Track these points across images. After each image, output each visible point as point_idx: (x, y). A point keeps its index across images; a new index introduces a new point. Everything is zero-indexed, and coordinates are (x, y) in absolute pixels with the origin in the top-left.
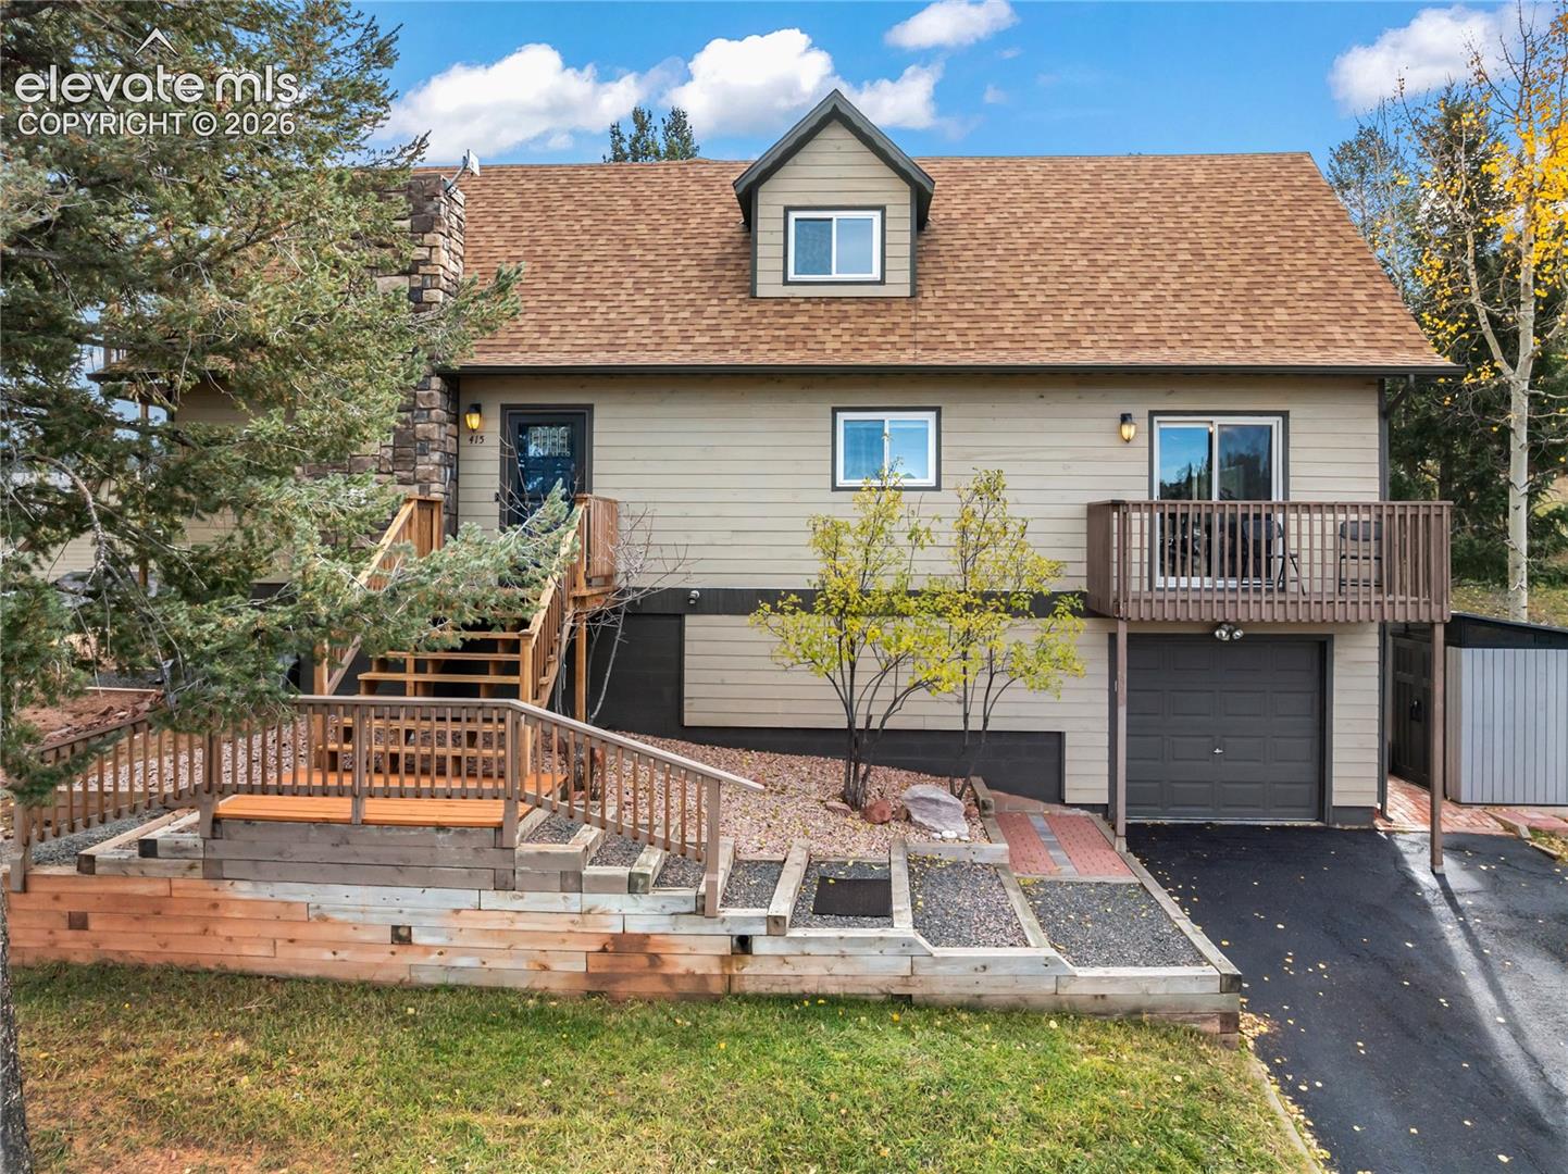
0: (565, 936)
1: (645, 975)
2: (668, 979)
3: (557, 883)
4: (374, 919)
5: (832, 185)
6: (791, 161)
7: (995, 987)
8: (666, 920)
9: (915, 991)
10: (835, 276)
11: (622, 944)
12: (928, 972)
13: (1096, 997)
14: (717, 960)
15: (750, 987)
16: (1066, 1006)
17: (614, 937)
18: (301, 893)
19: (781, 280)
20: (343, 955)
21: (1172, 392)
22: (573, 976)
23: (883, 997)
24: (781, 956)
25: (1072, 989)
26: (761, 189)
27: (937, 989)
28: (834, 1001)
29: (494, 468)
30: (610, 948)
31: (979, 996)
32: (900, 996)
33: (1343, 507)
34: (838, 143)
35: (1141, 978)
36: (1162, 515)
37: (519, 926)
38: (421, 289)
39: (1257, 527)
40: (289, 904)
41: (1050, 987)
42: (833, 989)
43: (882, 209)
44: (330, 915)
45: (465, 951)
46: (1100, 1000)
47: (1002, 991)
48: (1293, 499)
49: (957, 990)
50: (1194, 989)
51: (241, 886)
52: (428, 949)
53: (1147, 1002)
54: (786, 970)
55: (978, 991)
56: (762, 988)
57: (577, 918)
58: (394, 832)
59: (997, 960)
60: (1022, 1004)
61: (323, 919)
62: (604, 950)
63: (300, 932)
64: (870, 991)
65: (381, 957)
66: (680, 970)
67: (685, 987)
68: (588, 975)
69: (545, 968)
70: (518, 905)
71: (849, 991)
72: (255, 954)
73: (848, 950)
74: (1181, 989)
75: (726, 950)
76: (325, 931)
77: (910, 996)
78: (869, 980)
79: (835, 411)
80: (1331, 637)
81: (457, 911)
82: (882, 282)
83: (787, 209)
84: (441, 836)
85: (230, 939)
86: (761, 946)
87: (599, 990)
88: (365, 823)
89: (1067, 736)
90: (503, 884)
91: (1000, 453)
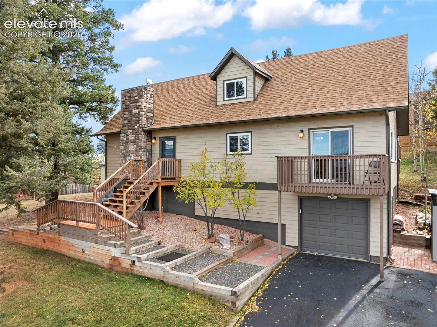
0: (106, 255)
1: (118, 266)
2: (122, 268)
3: (104, 243)
4: (79, 247)
5: (235, 73)
6: (224, 69)
7: (180, 282)
8: (121, 254)
9: (165, 280)
10: (236, 97)
11: (114, 259)
12: (167, 276)
13: (202, 290)
14: (129, 265)
15: (135, 273)
16: (196, 291)
17: (113, 256)
18: (70, 240)
19: (223, 100)
20: (76, 253)
21: (315, 122)
22: (107, 264)
23: (158, 280)
24: (140, 267)
25: (197, 287)
26: (218, 77)
27: (169, 281)
28: (149, 279)
29: (158, 152)
30: (113, 259)
31: (178, 284)
32: (162, 281)
33: (370, 156)
34: (235, 61)
35: (212, 287)
36: (314, 160)
37: (99, 252)
38: (140, 112)
39: (341, 164)
40: (68, 242)
41: (192, 285)
42: (150, 276)
43: (246, 77)
44: (74, 245)
45: (92, 256)
46: (203, 291)
47: (182, 284)
48: (355, 154)
49: (173, 282)
50: (224, 293)
51: (63, 237)
52: (87, 254)
53: (214, 294)
54: (141, 270)
55: (177, 283)
56: (138, 273)
57: (107, 251)
58: (81, 229)
59: (181, 276)
60: (186, 288)
61: (73, 246)
62: (112, 259)
63: (71, 248)
64: (156, 278)
65: (80, 255)
66: (124, 266)
67: (125, 270)
68: (110, 265)
69: (103, 262)
70: (99, 247)
71: (153, 278)
72: (65, 251)
73: (152, 267)
74: (221, 292)
75: (131, 263)
76: (74, 248)
77: (164, 281)
78: (156, 276)
79: (227, 134)
80: (370, 200)
81: (90, 247)
82: (246, 98)
83: (224, 81)
84: (87, 231)
85: (62, 248)
86: (137, 263)
87: (111, 268)
88: (78, 227)
89: (286, 226)
90: (96, 243)
91: (267, 143)
